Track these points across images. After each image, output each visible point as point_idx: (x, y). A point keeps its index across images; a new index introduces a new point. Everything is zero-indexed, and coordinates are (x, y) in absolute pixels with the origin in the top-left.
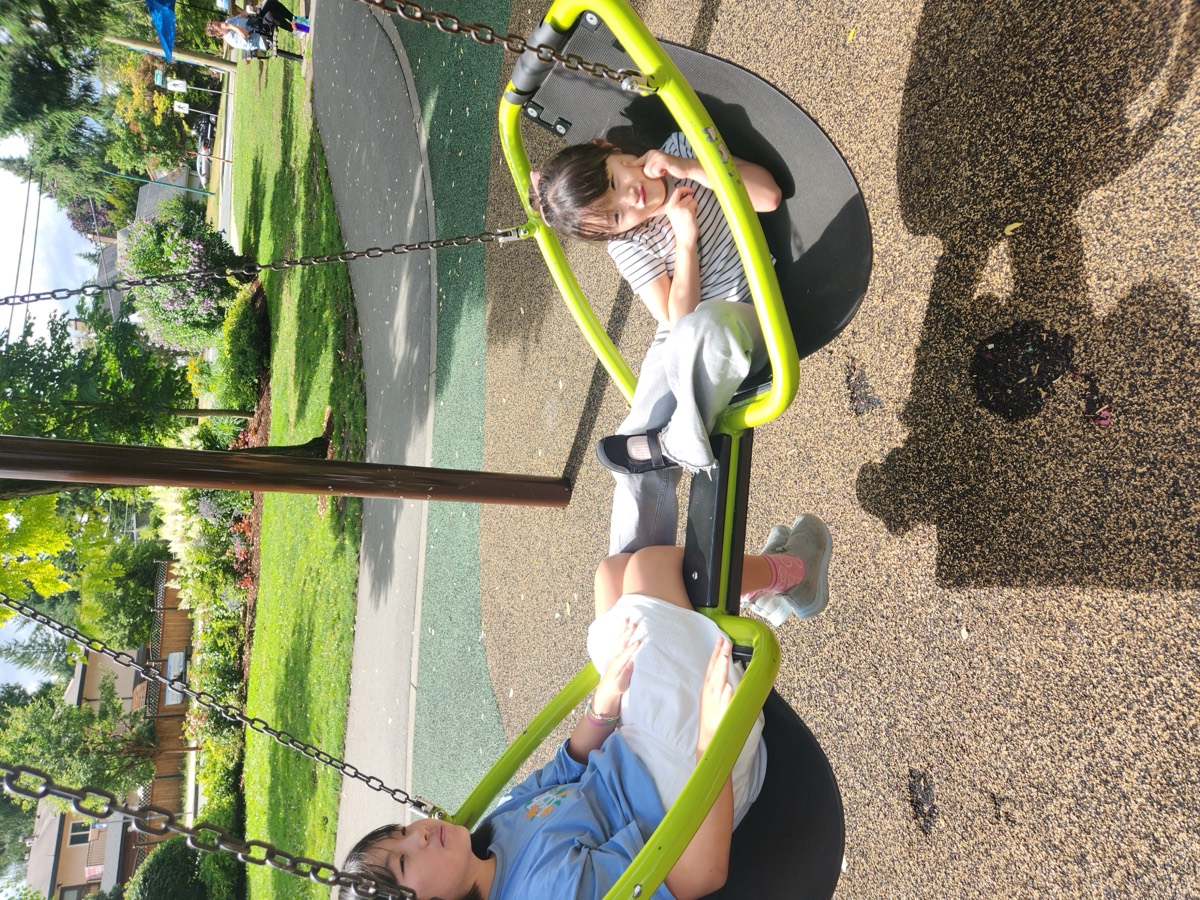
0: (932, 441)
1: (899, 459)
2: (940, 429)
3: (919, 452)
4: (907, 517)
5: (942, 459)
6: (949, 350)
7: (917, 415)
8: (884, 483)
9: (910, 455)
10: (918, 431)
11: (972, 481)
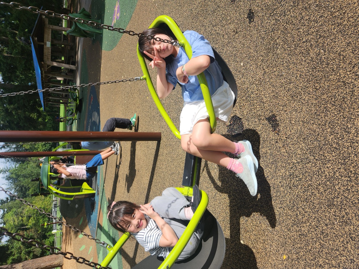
0: (251, 109)
1: (258, 102)
2: (249, 112)
3: (253, 105)
4: (256, 87)
5: (248, 105)
6: (248, 133)
7: (255, 115)
8: (262, 95)
9: (256, 104)
10: (254, 111)
11: (242, 100)
